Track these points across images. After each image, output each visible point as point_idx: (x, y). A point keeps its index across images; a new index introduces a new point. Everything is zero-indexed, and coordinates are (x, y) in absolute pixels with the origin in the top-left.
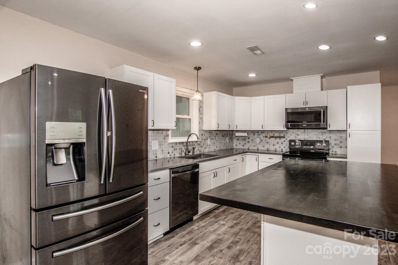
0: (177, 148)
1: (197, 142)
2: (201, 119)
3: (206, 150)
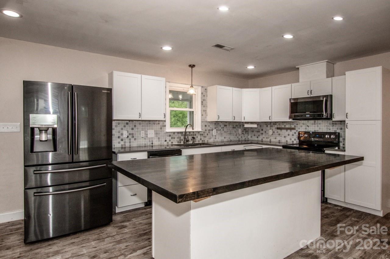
0: (175, 137)
1: (199, 132)
2: (204, 112)
3: (211, 141)
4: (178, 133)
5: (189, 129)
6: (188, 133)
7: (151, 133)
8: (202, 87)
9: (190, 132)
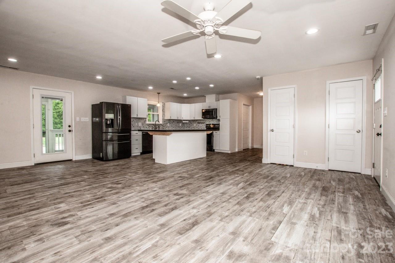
0: (151, 126)
1: (161, 124)
2: (164, 115)
3: (167, 129)
4: (152, 124)
5: (157, 123)
6: (156, 125)
7: (140, 124)
8: (163, 103)
9: (157, 124)
